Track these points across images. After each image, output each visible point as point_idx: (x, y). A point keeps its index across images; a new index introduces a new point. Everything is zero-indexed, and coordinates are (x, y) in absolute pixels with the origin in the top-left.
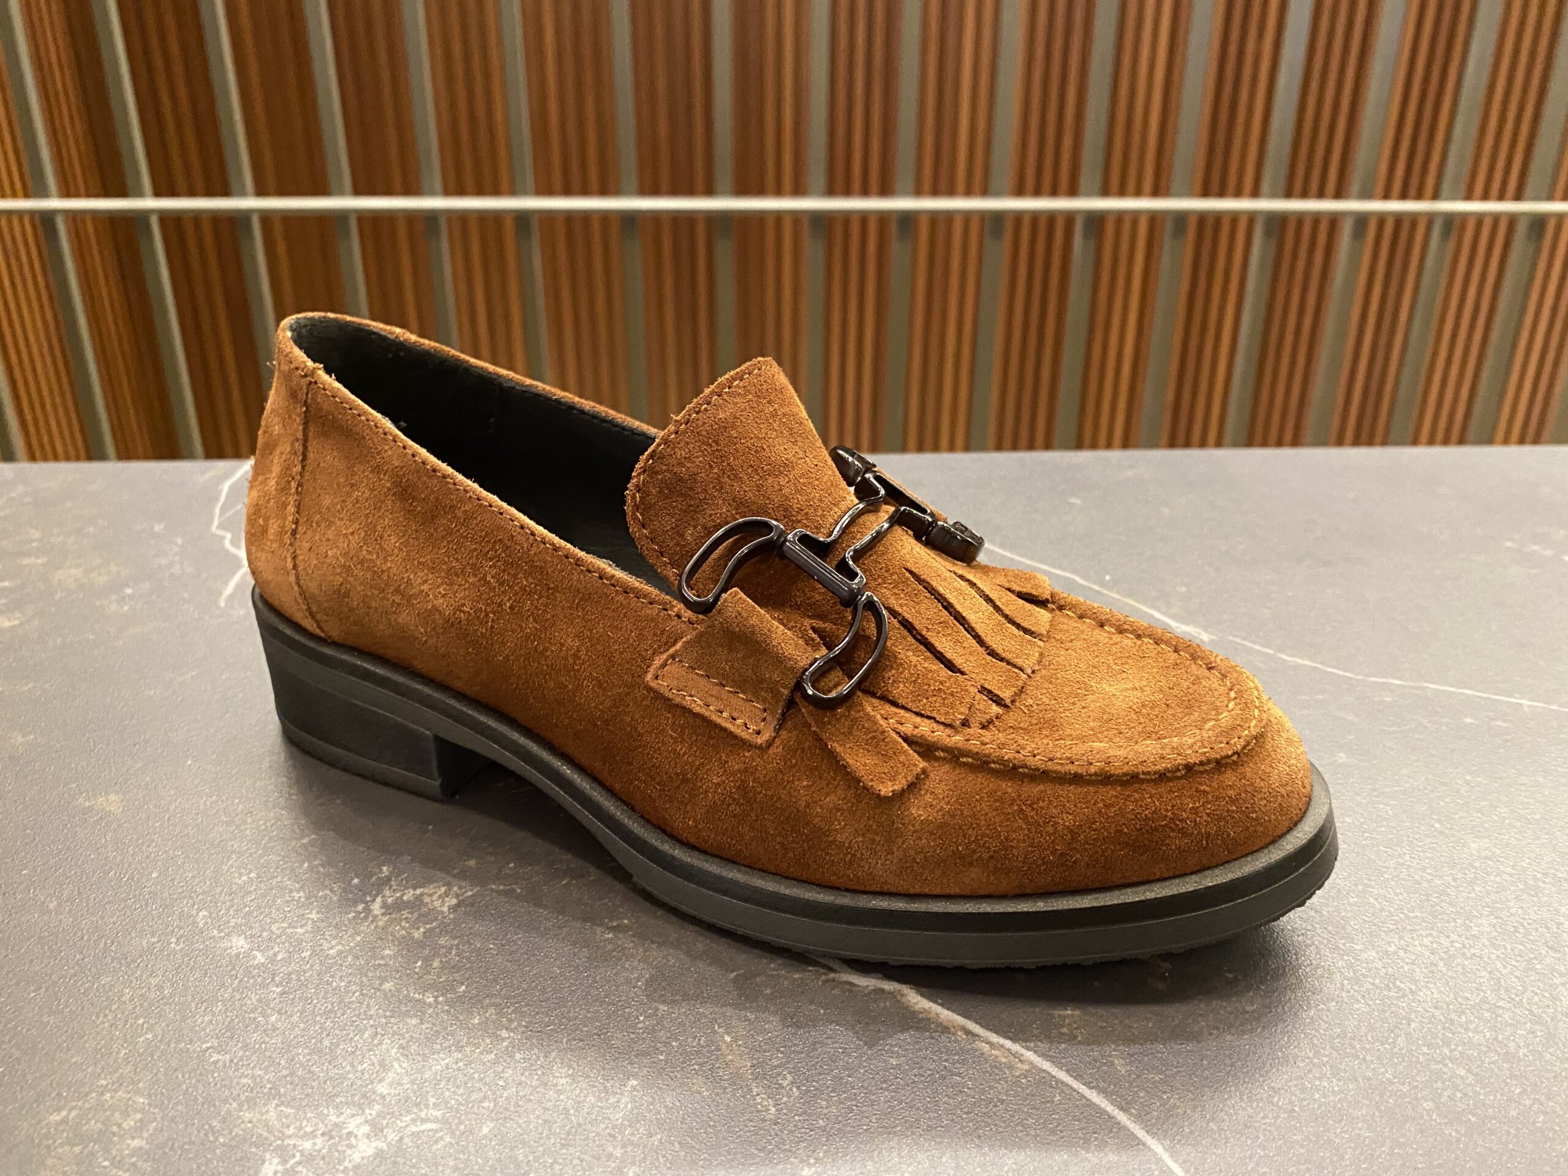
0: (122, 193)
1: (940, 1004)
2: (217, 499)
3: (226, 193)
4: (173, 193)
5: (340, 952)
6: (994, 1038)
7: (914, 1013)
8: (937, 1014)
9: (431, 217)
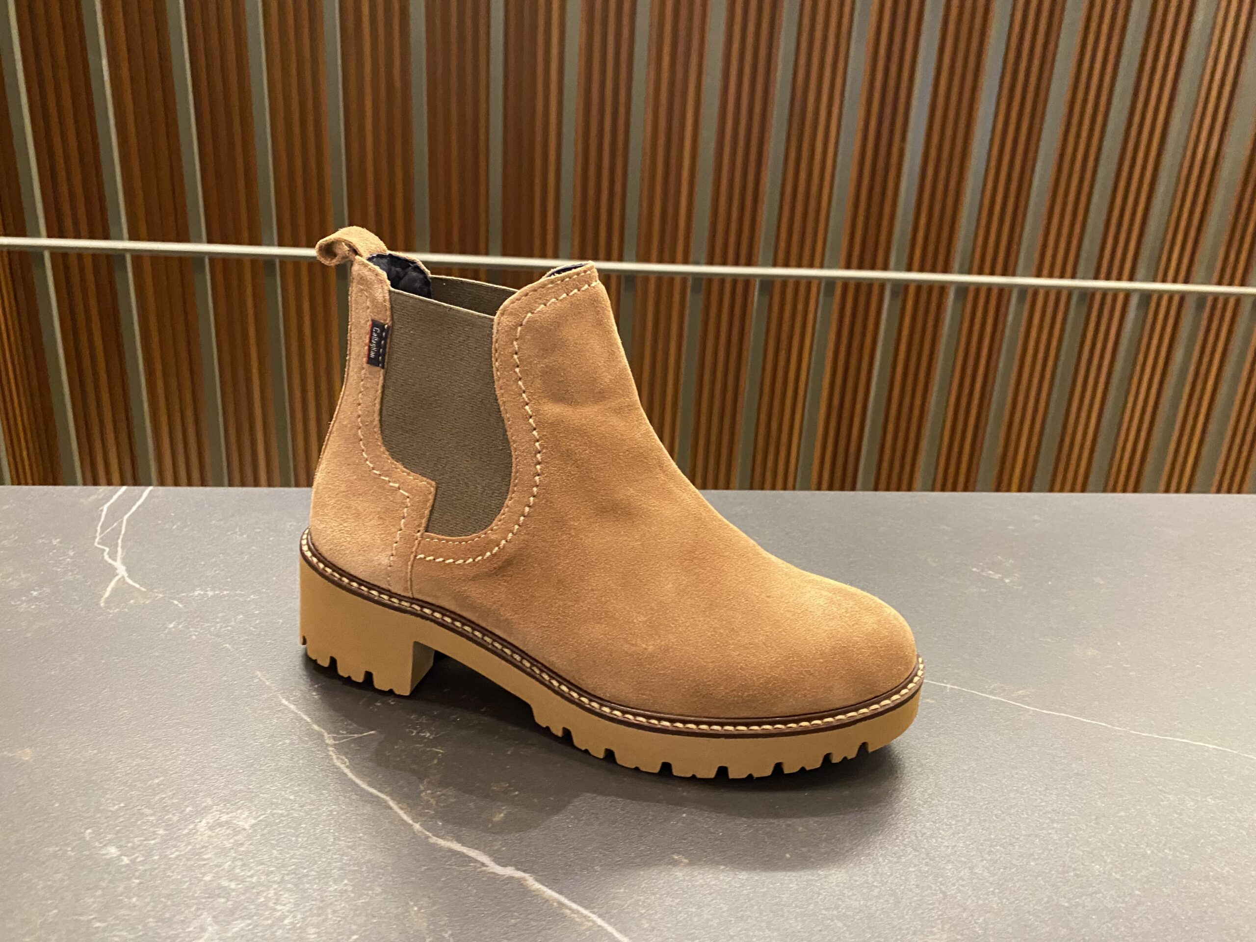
0: (23, 235)
1: (547, 886)
2: (99, 520)
3: (106, 237)
4: (62, 236)
5: (177, 857)
6: (575, 906)
7: (531, 891)
8: (544, 892)
9: (269, 260)
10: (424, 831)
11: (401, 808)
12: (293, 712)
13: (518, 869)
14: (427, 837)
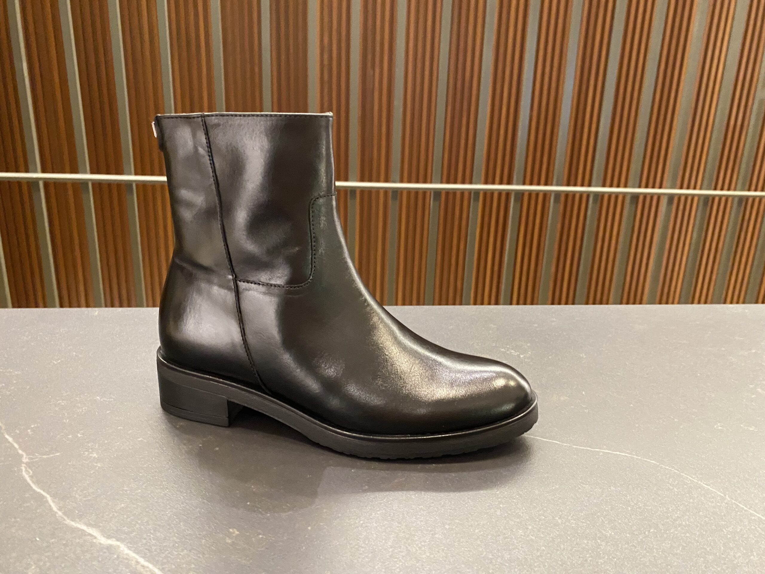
6: (146, 564)
7: (120, 555)
8: (128, 556)
10: (63, 516)
11: (53, 502)
12: (9, 442)
13: (118, 540)
14: (64, 520)
